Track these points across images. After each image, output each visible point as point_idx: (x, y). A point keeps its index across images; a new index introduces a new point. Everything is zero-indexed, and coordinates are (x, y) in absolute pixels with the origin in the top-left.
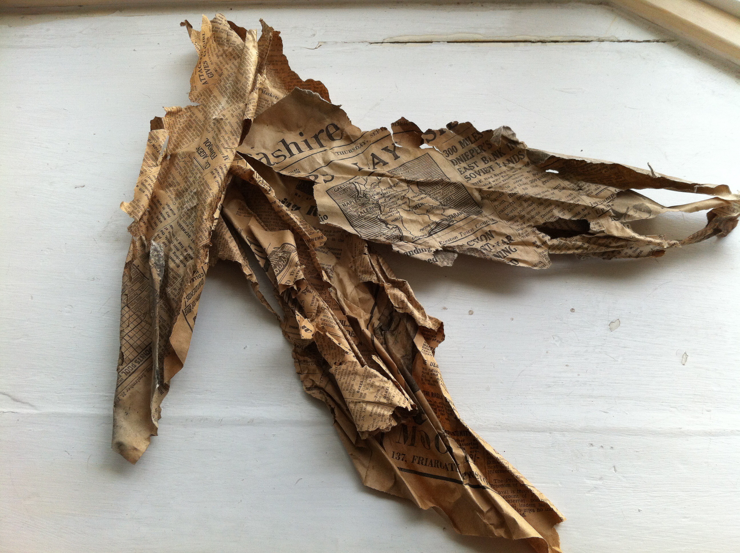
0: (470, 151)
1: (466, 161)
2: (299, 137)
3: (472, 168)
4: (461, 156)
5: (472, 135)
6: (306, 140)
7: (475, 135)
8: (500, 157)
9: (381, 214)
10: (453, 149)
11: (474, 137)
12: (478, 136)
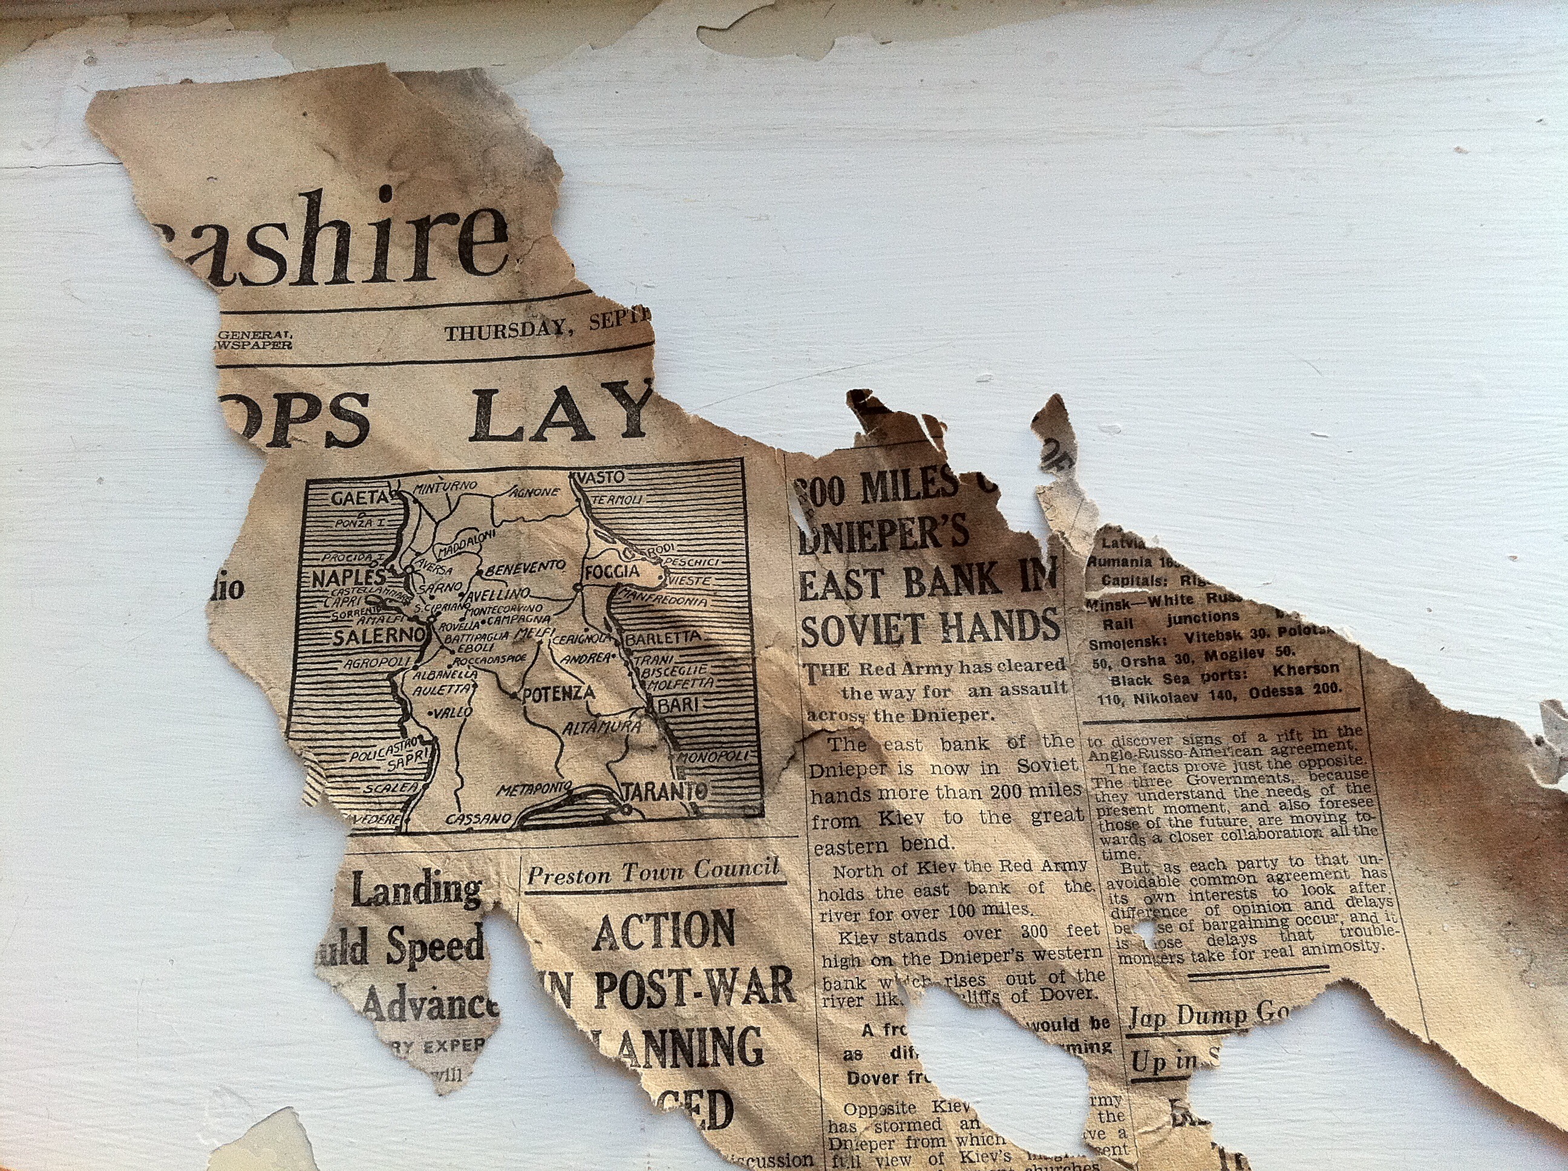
0: (882, 524)
1: (851, 549)
2: (374, 198)
3: (854, 592)
4: (844, 527)
5: (924, 470)
6: (389, 221)
7: (931, 474)
8: (977, 591)
9: (415, 668)
10: (831, 487)
11: (926, 482)
12: (940, 483)
